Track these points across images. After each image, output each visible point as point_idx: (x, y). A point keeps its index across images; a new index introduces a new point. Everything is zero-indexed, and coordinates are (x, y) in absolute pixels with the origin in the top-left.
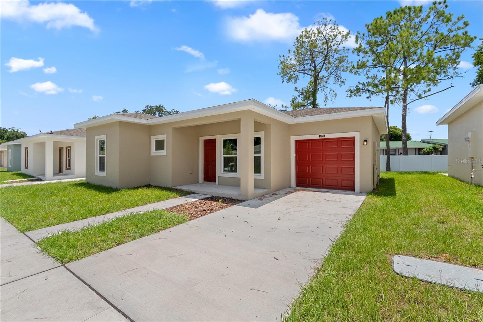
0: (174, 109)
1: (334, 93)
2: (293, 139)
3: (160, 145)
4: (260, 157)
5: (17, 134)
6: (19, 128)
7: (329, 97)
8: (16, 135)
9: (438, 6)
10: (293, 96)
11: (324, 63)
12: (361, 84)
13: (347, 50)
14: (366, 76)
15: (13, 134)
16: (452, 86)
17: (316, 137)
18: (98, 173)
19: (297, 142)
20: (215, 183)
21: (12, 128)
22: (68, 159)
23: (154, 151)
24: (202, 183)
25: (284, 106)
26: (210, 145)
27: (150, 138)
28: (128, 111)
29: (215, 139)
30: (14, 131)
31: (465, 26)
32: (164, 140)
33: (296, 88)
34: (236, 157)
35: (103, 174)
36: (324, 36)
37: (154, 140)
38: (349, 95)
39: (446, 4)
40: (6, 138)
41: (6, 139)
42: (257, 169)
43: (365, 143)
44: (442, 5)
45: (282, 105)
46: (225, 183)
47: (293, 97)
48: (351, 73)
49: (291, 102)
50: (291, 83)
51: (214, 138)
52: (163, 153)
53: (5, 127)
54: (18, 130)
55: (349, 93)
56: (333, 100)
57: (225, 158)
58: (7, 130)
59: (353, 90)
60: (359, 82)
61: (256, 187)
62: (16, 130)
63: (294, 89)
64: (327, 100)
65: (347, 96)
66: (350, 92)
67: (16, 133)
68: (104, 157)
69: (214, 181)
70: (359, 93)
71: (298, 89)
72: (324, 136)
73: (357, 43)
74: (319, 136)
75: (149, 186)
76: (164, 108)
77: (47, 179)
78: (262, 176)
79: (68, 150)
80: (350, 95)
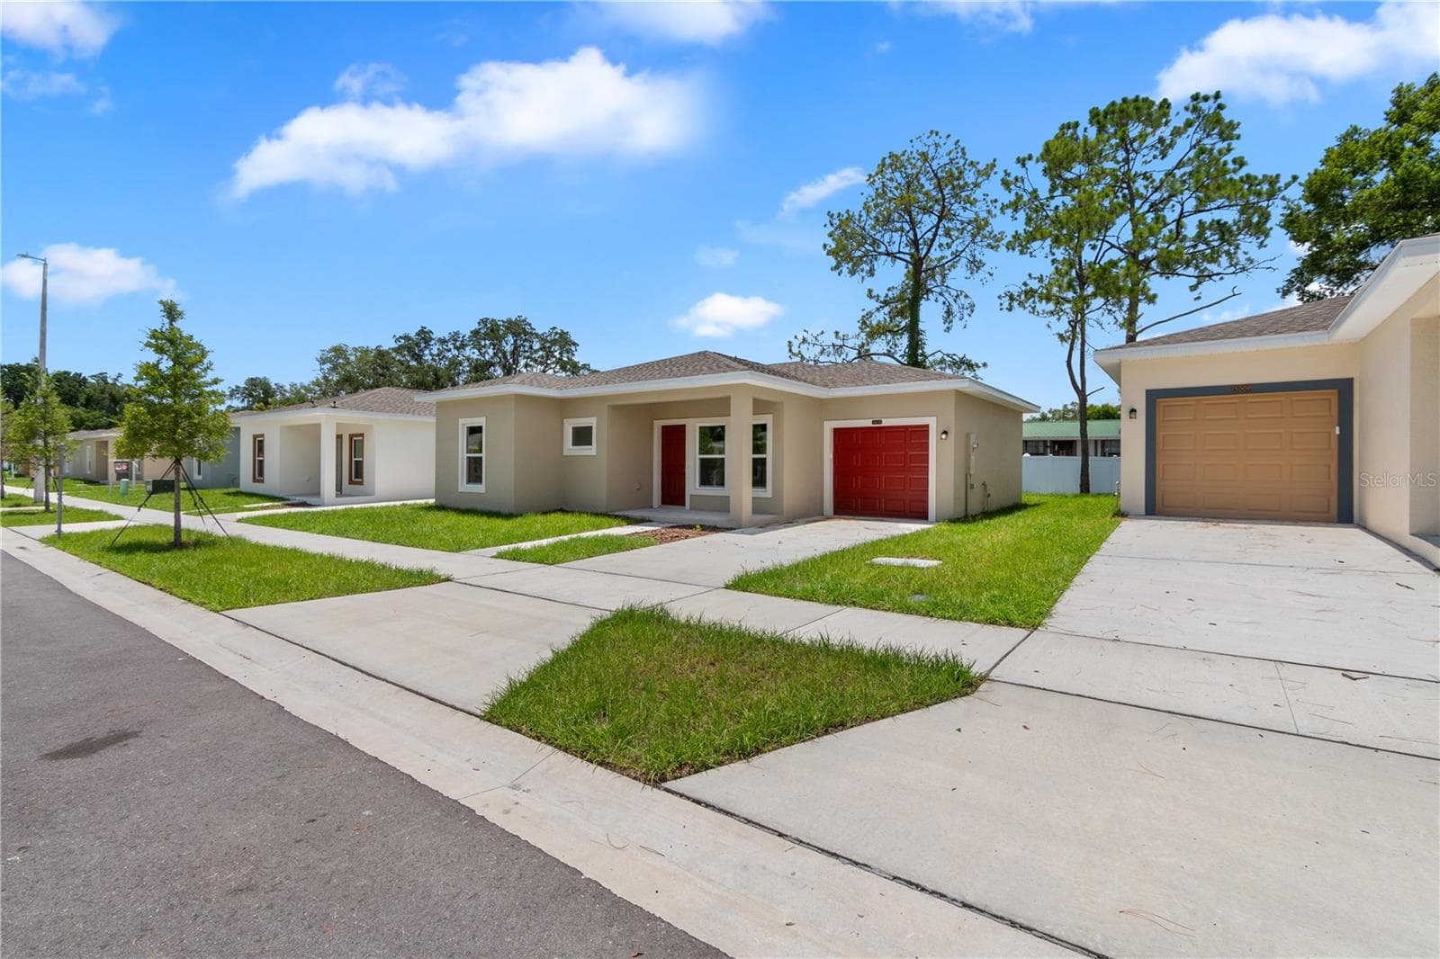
0: (554, 328)
1: (968, 301)
2: (829, 427)
3: (582, 436)
4: (765, 459)
5: (114, 392)
6: (120, 375)
7: (955, 308)
8: (111, 394)
9: (1204, 105)
10: (863, 310)
11: (935, 235)
12: (1035, 278)
13: (991, 202)
14: (1051, 257)
15: (103, 392)
16: (1236, 293)
17: (868, 423)
18: (464, 487)
19: (837, 432)
20: (682, 507)
21: (101, 374)
22: (356, 462)
23: (569, 448)
24: (659, 507)
25: (840, 335)
26: (674, 438)
27: (563, 423)
28: (431, 332)
29: (684, 426)
30: (107, 383)
31: (1237, 166)
32: (591, 427)
33: (870, 291)
34: (723, 460)
35: (479, 488)
36: (933, 171)
37: (569, 426)
38: (1006, 305)
39: (1219, 101)
40: (83, 401)
41: (82, 405)
42: (759, 479)
43: (944, 436)
44: (1211, 101)
45: (837, 333)
46: (702, 505)
47: (864, 313)
48: (1011, 251)
49: (859, 324)
50: (857, 277)
51: (682, 423)
52: (590, 451)
53: (78, 372)
54: (116, 380)
55: (1006, 302)
56: (966, 317)
57: (702, 460)
58: (84, 378)
59: (1016, 294)
60: (1030, 275)
61: (755, 511)
62: (110, 381)
63: (866, 292)
64: (951, 317)
65: (1001, 309)
66: (1008, 298)
67: (111, 387)
68: (481, 458)
69: (683, 503)
70: (1031, 301)
71: (874, 294)
72: (880, 422)
73: (1010, 192)
74: (873, 422)
75: (563, 511)
76: (530, 325)
77: (326, 501)
78: (767, 493)
79: (355, 441)
80: (1010, 304)
